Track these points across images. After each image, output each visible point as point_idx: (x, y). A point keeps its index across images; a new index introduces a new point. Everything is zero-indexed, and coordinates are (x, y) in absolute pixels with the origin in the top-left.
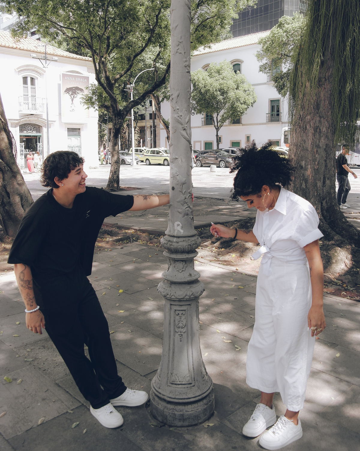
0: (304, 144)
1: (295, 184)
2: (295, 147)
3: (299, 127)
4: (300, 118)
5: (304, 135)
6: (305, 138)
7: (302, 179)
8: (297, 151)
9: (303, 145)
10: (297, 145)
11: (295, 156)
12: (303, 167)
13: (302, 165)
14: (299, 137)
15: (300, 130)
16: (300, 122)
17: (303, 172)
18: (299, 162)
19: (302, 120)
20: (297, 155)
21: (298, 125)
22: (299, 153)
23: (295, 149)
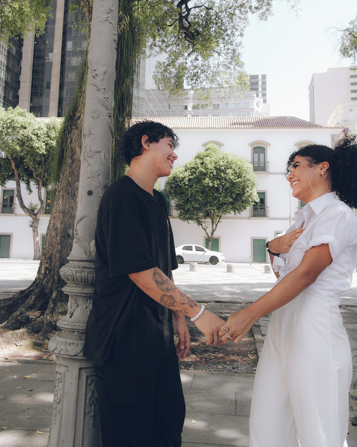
0: (72, 212)
1: (61, 254)
2: (61, 215)
3: (67, 193)
4: (68, 184)
5: (72, 202)
6: (73, 205)
7: (69, 248)
8: (64, 218)
9: (70, 213)
10: (64, 212)
11: (61, 223)
12: (70, 236)
13: (69, 233)
14: (67, 203)
15: (68, 196)
16: (68, 188)
17: (70, 241)
18: (66, 230)
19: (70, 186)
20: (64, 223)
21: (65, 191)
22: (66, 220)
23: (61, 217)
